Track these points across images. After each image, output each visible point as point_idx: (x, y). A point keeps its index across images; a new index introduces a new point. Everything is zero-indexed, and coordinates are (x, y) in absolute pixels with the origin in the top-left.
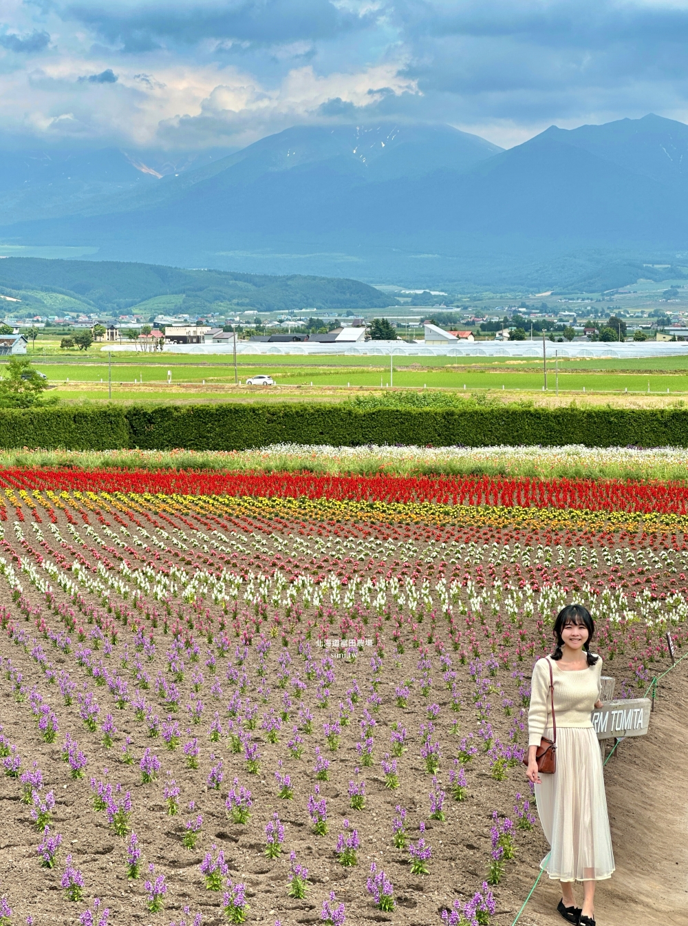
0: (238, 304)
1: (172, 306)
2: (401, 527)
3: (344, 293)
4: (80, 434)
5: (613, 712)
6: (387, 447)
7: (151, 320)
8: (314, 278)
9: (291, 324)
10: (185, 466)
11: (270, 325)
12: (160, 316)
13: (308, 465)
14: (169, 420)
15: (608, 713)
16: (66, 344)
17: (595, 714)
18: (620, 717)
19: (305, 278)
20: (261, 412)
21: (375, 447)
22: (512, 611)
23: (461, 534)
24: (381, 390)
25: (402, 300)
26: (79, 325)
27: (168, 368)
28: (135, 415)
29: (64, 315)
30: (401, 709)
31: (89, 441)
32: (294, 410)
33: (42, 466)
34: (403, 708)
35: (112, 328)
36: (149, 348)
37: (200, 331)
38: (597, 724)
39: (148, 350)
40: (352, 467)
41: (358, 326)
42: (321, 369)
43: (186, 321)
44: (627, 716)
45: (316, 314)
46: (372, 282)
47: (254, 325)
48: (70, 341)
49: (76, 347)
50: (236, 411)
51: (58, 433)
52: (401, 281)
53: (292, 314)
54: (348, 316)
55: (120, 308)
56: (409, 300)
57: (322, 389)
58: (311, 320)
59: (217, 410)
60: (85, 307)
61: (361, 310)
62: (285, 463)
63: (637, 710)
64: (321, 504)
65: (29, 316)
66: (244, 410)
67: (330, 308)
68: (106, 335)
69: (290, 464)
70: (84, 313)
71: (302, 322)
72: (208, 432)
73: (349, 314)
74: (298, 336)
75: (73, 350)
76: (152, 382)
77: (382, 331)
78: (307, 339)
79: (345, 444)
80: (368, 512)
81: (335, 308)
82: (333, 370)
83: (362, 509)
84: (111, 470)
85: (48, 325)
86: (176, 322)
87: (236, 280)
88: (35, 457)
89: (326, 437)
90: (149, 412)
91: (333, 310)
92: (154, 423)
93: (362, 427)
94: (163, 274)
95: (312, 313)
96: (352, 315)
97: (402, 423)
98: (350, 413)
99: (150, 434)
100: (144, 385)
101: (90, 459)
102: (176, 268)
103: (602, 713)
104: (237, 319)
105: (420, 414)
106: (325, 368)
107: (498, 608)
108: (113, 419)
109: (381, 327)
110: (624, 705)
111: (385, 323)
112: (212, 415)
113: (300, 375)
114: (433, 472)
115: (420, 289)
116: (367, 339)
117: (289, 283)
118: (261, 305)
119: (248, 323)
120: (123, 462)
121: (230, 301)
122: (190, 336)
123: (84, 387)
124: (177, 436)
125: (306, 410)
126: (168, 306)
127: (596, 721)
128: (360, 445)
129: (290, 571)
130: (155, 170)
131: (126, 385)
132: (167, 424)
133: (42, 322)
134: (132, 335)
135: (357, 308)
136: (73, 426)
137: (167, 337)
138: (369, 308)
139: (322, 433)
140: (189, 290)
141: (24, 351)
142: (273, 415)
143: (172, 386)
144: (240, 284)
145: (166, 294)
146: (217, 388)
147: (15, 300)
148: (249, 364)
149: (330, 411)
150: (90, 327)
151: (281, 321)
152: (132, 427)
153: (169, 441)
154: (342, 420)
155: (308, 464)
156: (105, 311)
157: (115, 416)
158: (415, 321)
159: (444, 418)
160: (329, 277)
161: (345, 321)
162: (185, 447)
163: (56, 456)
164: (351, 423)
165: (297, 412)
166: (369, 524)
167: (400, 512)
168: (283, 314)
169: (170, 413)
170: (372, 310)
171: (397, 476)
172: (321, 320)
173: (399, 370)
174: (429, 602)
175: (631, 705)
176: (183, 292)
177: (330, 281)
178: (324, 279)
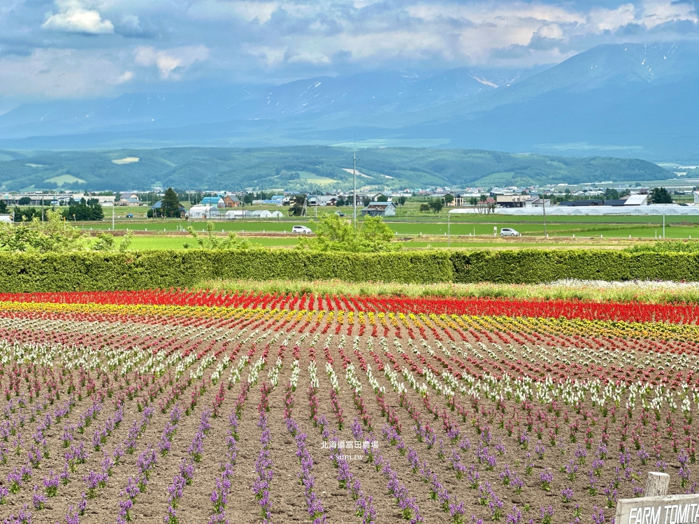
0: (553, 179)
1: (504, 181)
2: (632, 341)
3: (634, 170)
4: (416, 272)
5: (666, 507)
6: (649, 282)
7: (489, 191)
8: (611, 159)
9: (593, 193)
10: (486, 295)
11: (577, 194)
12: (496, 188)
13: (578, 295)
14: (482, 261)
15: (660, 508)
16: (424, 208)
17: (646, 509)
18: (674, 512)
19: (604, 159)
20: (551, 255)
21: (640, 282)
22: (685, 409)
23: (680, 347)
24: (656, 240)
25: (679, 174)
26: (436, 195)
27: (495, 225)
28: (457, 258)
29: (426, 188)
30: (545, 491)
31: (422, 277)
32: (577, 254)
33: (379, 295)
34: (547, 491)
35: (459, 196)
36: (484, 211)
37: (522, 198)
38: (649, 518)
39: (483, 213)
40: (612, 296)
41: (642, 194)
42: (611, 226)
43: (514, 191)
44: (682, 510)
45: (612, 185)
46: (656, 161)
47: (564, 194)
48: (427, 206)
49: (431, 211)
50: (533, 255)
51: (399, 271)
52: (679, 160)
53: (592, 186)
54: (636, 186)
55: (466, 182)
56: (685, 174)
57: (610, 240)
58: (608, 189)
59: (518, 254)
60: (441, 182)
61: (647, 182)
62: (560, 293)
63: (694, 505)
64: (575, 323)
65: (401, 189)
66: (539, 254)
67: (623, 181)
68: (454, 202)
69: (565, 294)
70: (440, 186)
71: (601, 192)
72: (512, 270)
73: (637, 185)
74: (596, 201)
75: (430, 213)
76: (483, 235)
77: (661, 197)
78: (603, 204)
79: (616, 279)
80: (610, 329)
81: (627, 181)
82: (620, 226)
83: (607, 326)
84: (430, 298)
85: (414, 195)
86: (507, 192)
87: (551, 161)
88: (374, 288)
89: (601, 274)
90: (468, 255)
91: (625, 182)
92: (471, 264)
93: (629, 267)
94: (498, 158)
95: (609, 185)
96: (640, 185)
97: (661, 264)
98: (620, 256)
99: (468, 272)
100: (477, 237)
101: (415, 290)
102: (507, 153)
103: (653, 508)
104: (552, 190)
105: (676, 257)
106: (614, 224)
107: (675, 407)
108: (440, 260)
109: (660, 194)
110: (680, 500)
111: (663, 191)
112: (514, 258)
113: (594, 230)
114: (677, 300)
115: (694, 165)
116: (649, 203)
117: (591, 162)
118: (571, 179)
119: (561, 192)
120: (438, 291)
121: (547, 176)
122: (515, 202)
123: (433, 239)
124: (488, 274)
125: (585, 254)
126: (501, 181)
127: (648, 515)
128: (628, 280)
129: (523, 373)
130: (493, 82)
131: (463, 237)
132: (481, 264)
133: (410, 193)
134: (474, 202)
135: (643, 180)
136: (410, 266)
137: (498, 203)
138: (653, 180)
139: (598, 271)
140: (517, 169)
141: (394, 214)
142: (561, 257)
143: (497, 238)
144: (555, 163)
145: (500, 172)
146: (530, 239)
147: (391, 178)
148: (556, 223)
149: (605, 255)
150: (441, 196)
151: (585, 191)
152: (455, 267)
153: (482, 277)
154: (614, 261)
155: (579, 293)
156: (455, 184)
157: (442, 258)
158: (690, 189)
159: (695, 260)
160: (622, 157)
161: (634, 190)
162: (494, 281)
163: (390, 288)
164: (621, 264)
165: (579, 256)
166: (607, 338)
167: (636, 330)
168: (587, 186)
169: (483, 256)
170: (655, 181)
171: (648, 303)
172: (615, 190)
173: (672, 225)
174: (617, 400)
175: (687, 500)
176: (512, 170)
177: (623, 161)
178: (618, 159)
